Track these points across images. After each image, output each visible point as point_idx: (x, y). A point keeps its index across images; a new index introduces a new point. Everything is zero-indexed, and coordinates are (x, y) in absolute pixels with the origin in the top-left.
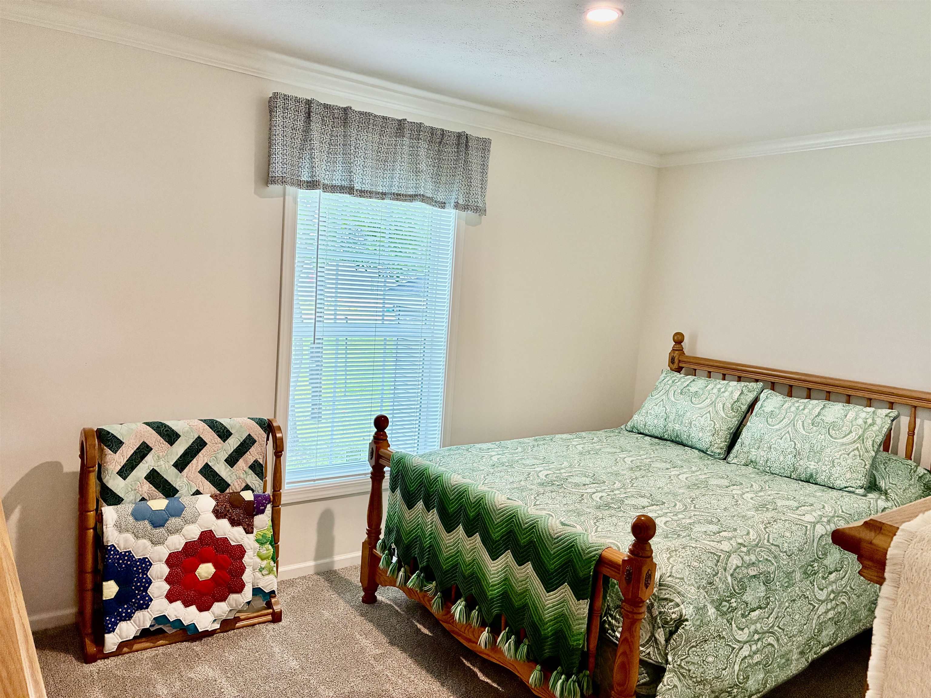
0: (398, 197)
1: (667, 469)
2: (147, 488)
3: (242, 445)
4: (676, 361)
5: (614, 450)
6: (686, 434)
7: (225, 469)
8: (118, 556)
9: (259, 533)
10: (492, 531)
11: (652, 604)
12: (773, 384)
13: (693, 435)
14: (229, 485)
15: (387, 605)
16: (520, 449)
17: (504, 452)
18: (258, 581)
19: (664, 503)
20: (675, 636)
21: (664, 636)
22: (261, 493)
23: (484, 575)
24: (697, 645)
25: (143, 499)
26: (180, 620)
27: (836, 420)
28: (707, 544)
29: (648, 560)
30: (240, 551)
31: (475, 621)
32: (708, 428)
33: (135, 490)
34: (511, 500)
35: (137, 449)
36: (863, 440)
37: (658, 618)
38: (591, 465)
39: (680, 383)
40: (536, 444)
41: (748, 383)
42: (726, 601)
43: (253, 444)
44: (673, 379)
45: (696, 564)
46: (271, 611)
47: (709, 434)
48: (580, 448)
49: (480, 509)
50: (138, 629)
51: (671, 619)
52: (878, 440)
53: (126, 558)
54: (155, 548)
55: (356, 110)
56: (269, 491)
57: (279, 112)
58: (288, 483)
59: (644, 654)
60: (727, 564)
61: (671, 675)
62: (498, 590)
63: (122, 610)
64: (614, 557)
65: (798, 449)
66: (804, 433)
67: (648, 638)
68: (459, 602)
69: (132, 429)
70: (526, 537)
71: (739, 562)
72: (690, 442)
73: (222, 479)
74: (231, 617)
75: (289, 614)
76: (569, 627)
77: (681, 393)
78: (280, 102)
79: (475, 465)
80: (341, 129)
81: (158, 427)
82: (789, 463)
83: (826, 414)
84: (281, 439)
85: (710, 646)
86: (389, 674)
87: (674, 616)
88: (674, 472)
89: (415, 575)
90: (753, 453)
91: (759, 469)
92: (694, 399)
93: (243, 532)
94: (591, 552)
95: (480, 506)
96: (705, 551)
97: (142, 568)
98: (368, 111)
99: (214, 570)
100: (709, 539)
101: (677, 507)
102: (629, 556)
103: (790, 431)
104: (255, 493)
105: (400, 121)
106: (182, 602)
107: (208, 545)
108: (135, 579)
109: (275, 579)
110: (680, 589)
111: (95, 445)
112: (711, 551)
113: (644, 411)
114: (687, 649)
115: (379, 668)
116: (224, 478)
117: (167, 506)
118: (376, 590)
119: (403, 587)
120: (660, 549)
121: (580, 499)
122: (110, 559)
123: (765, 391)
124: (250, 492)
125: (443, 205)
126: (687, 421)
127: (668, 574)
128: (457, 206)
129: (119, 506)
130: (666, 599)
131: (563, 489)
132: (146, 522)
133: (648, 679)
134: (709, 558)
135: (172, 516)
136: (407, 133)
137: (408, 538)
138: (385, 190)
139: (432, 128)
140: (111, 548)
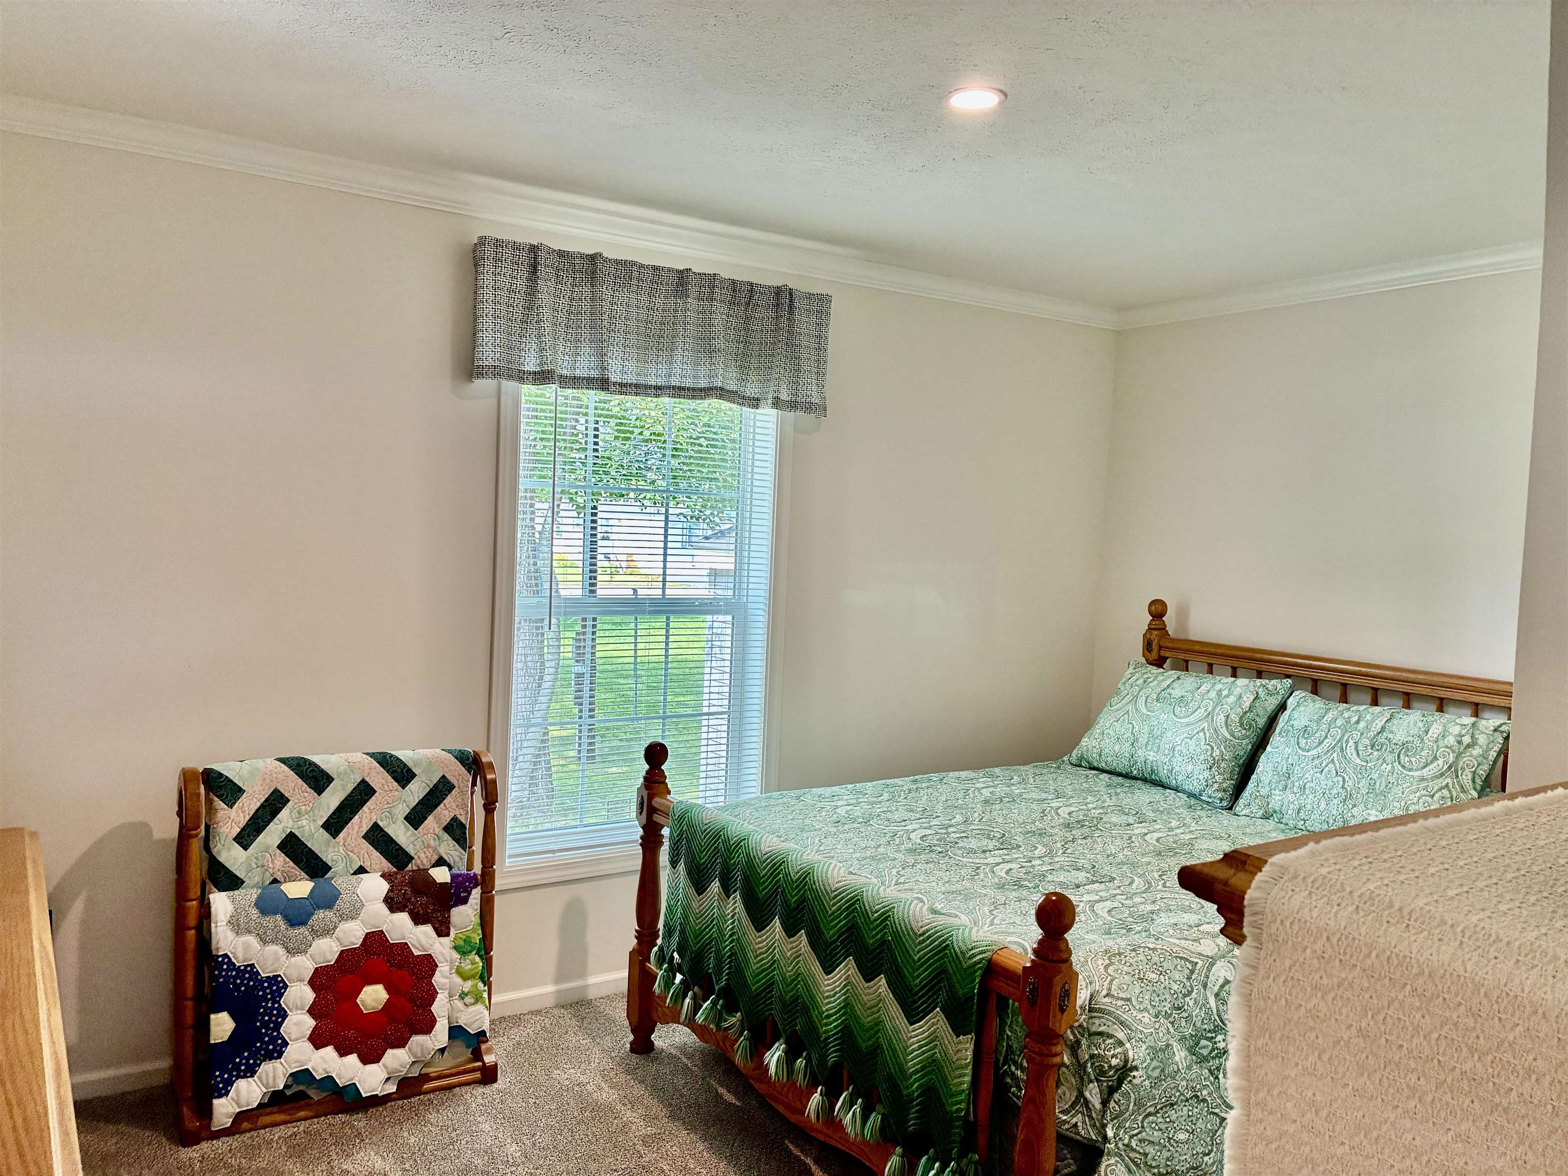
0: (679, 391)
1: (1128, 825)
2: (281, 861)
3: (431, 792)
4: (1155, 646)
5: (1044, 796)
6: (1166, 767)
7: (405, 833)
8: (234, 973)
9: (460, 935)
10: (825, 926)
11: (1078, 1042)
12: (1315, 682)
13: (1177, 768)
14: (413, 858)
15: (671, 1056)
16: (886, 796)
17: (860, 800)
18: (458, 1015)
19: (1114, 879)
20: (1116, 1096)
21: (1099, 1096)
22: (465, 872)
23: (813, 997)
24: (1157, 1112)
25: (275, 881)
26: (332, 1077)
27: (1411, 739)
28: (1174, 944)
29: (1064, 966)
30: (428, 964)
31: (801, 1076)
32: (1202, 758)
33: (263, 866)
34: (855, 874)
35: (266, 800)
36: (1456, 771)
37: (1089, 1065)
38: (1000, 820)
39: (1155, 682)
40: (915, 787)
41: (1267, 681)
42: (1207, 1039)
43: (450, 791)
44: (1145, 676)
45: (1153, 976)
46: (480, 1064)
47: (1204, 766)
48: (986, 793)
49: (806, 891)
50: (265, 1090)
51: (1110, 1067)
52: (1482, 772)
53: (247, 975)
54: (293, 959)
55: (610, 257)
56: (477, 869)
57: (488, 267)
58: (510, 857)
59: (1067, 1126)
60: (1207, 977)
61: (1112, 1161)
62: (835, 1024)
63: (241, 1061)
64: (1010, 962)
65: (1349, 789)
66: (1358, 761)
67: (1073, 1099)
68: (777, 1045)
69: (258, 769)
70: (877, 934)
71: (1229, 974)
72: (1174, 782)
73: (401, 848)
74: (415, 1073)
75: (509, 1070)
76: (945, 1080)
77: (1158, 700)
78: (489, 251)
79: (807, 822)
80: (587, 290)
81: (299, 765)
82: (1334, 812)
83: (1394, 729)
84: (494, 782)
85: (1180, 1113)
86: (665, 1168)
87: (1114, 1062)
88: (1139, 829)
89: (709, 1002)
90: (1277, 798)
91: (1287, 824)
92: (1177, 709)
93: (433, 933)
94: (974, 956)
95: (805, 885)
96: (1171, 955)
97: (272, 992)
98: (629, 258)
99: (387, 996)
100: (1180, 936)
101: (1134, 886)
102: (1033, 961)
103: (1336, 759)
104: (454, 871)
105: (681, 272)
106: (335, 1048)
107: (377, 954)
108: (262, 1010)
109: (486, 1013)
110: (1125, 1016)
111: (199, 795)
112: (1181, 955)
113: (1098, 731)
114: (1141, 1118)
115: (649, 1157)
116: (404, 847)
117: (312, 891)
118: (653, 1031)
119: (690, 1023)
120: (1093, 951)
121: (973, 873)
122: (223, 977)
123: (1296, 693)
124: (446, 868)
125: (755, 403)
126: (1167, 746)
127: (1104, 992)
128: (777, 403)
129: (236, 892)
130: (1101, 1034)
131: (947, 858)
132: (279, 917)
133: (1074, 1167)
134: (1176, 966)
135: (319, 908)
136: (693, 291)
137: (698, 943)
138: (660, 382)
139: (734, 282)
140: (223, 960)
